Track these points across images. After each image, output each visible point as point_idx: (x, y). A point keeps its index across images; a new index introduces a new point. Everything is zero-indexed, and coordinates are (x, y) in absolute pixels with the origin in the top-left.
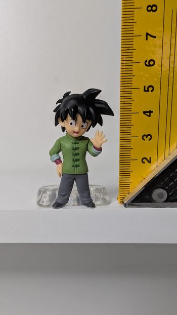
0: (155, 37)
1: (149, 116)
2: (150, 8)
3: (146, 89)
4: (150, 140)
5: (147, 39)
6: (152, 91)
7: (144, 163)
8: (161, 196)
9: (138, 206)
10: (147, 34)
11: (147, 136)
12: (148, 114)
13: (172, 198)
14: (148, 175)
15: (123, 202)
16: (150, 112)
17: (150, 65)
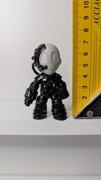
0: (88, 43)
1: (86, 78)
2: (85, 30)
3: (84, 66)
4: (86, 88)
5: (84, 43)
6: (87, 66)
7: (83, 99)
8: (90, 114)
9: (81, 119)
10: (84, 41)
11: (85, 87)
12: (85, 77)
13: (96, 115)
14: (85, 104)
15: (74, 116)
16: (86, 76)
17: (85, 55)
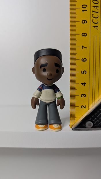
0: (86, 48)
1: (84, 85)
2: (83, 35)
3: (83, 72)
4: (85, 97)
5: (82, 48)
6: (85, 73)
7: (82, 108)
8: (90, 125)
9: (79, 130)
10: (82, 46)
11: (83, 95)
12: (84, 84)
14: (84, 114)
15: (71, 127)
16: (85, 83)
17: (84, 61)
